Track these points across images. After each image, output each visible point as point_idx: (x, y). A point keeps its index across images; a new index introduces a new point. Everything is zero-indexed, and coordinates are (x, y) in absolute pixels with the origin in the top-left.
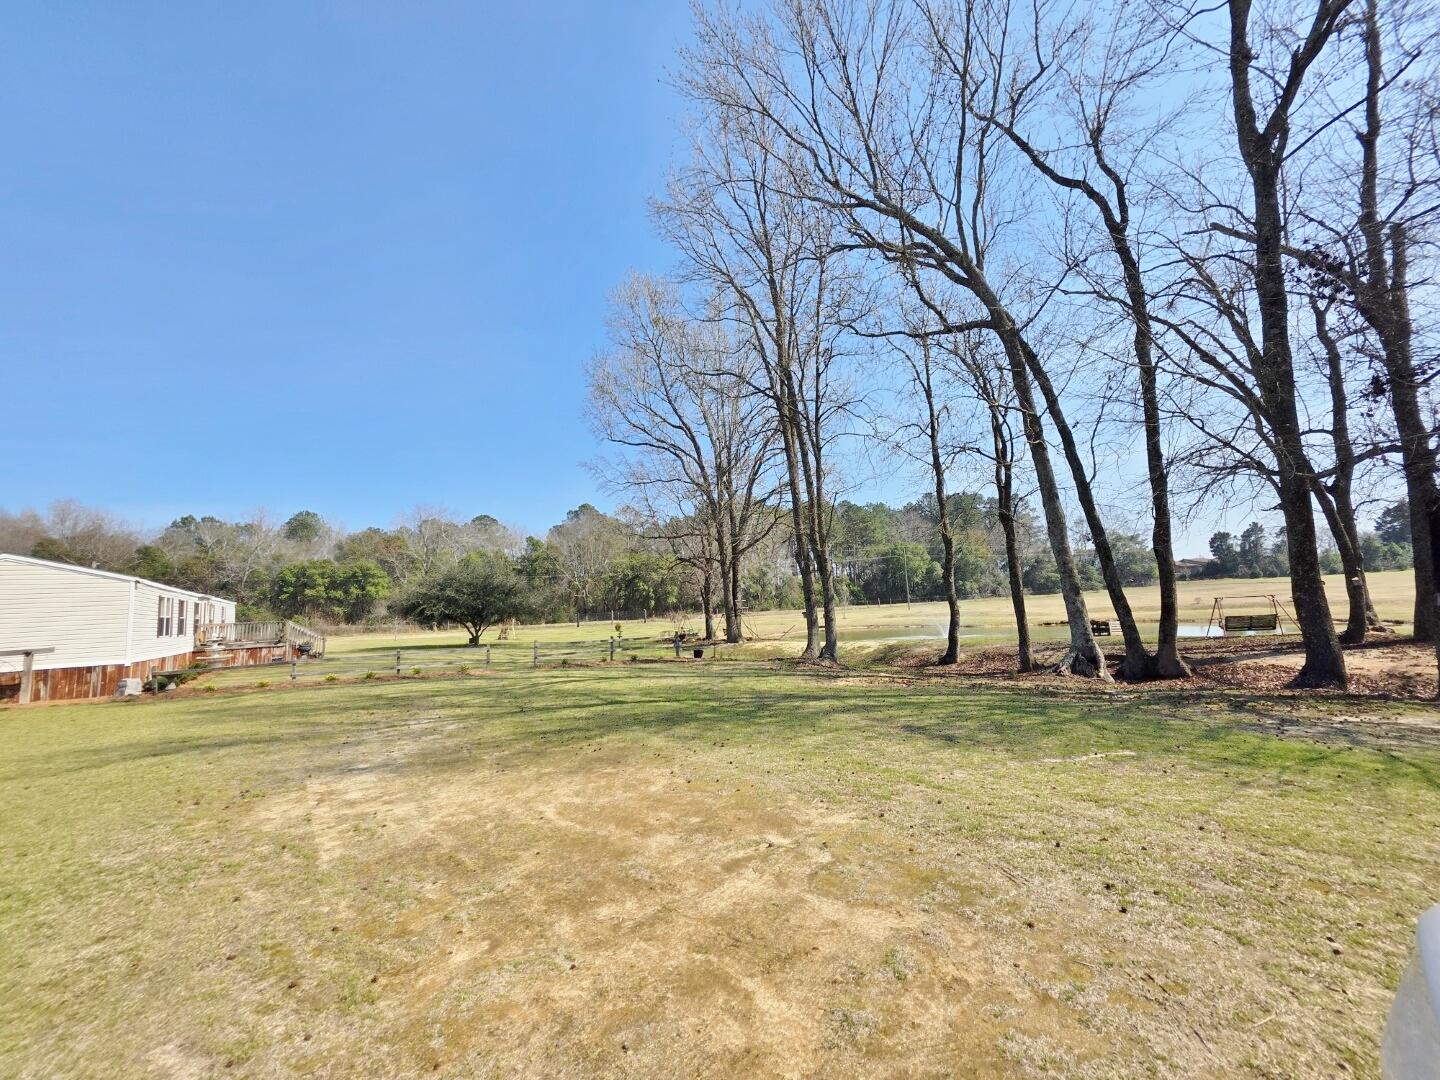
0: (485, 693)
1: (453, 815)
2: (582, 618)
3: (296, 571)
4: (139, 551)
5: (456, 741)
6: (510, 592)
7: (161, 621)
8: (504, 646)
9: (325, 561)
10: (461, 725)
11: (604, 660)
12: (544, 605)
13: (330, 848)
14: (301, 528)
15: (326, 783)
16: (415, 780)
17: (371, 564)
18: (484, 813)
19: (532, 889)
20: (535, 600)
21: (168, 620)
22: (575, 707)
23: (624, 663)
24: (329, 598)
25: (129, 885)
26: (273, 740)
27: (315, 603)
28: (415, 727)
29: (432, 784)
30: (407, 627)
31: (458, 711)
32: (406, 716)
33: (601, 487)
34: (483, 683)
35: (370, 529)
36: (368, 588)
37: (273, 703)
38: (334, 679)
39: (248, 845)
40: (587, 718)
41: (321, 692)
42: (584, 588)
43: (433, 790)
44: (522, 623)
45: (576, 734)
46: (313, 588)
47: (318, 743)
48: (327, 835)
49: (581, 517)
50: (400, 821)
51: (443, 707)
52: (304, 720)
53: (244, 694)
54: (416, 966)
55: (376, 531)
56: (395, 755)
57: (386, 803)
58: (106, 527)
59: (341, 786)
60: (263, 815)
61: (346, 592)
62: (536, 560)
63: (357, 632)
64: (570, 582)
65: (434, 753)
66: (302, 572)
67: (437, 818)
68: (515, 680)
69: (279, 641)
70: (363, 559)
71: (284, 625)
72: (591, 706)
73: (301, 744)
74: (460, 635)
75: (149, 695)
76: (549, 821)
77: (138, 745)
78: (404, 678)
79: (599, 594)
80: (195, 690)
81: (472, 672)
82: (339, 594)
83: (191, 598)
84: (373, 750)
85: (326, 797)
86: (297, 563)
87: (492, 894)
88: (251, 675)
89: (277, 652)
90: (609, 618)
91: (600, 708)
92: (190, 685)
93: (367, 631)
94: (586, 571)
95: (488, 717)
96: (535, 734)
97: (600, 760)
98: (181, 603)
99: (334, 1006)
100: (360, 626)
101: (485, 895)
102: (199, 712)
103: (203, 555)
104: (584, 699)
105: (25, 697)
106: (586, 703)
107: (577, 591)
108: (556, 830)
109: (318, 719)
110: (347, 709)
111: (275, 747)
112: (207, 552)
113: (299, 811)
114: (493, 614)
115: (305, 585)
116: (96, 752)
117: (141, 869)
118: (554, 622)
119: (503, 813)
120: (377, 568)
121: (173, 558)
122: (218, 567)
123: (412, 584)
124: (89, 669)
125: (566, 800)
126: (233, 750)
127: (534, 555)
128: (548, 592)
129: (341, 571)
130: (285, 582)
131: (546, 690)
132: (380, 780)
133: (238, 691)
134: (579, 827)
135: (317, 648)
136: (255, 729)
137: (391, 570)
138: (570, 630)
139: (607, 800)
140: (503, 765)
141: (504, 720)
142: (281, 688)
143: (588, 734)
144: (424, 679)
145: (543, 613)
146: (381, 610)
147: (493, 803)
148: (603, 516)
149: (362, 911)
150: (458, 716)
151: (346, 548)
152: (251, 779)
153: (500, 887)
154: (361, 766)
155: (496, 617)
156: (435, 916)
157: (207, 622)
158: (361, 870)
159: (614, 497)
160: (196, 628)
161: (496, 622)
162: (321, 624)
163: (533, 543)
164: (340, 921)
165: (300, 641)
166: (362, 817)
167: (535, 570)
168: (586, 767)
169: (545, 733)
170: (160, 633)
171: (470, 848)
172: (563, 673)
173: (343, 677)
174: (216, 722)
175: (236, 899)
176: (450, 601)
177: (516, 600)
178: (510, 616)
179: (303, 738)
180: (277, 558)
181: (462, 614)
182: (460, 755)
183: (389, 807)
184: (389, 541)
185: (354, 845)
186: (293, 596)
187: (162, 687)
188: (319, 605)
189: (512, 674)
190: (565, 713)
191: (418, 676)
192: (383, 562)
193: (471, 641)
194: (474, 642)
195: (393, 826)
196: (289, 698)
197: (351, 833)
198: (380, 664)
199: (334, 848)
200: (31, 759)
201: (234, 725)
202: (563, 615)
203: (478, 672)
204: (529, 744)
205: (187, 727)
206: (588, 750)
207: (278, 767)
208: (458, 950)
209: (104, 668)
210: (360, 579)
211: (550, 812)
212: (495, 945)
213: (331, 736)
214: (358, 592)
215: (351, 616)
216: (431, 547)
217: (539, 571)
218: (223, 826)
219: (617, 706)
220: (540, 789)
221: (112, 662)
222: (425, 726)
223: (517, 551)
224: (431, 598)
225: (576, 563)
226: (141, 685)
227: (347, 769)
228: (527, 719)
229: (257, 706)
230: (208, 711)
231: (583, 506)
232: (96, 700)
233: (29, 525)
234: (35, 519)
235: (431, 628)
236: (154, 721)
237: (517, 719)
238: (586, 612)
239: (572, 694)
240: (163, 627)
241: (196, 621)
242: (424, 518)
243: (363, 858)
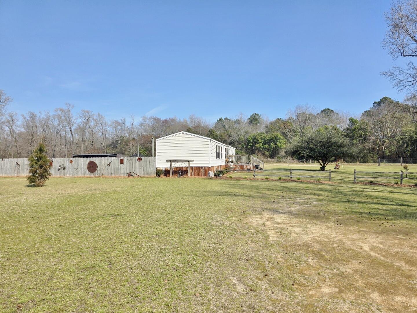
0: (329, 191)
1: (318, 237)
2: (382, 161)
3: (252, 137)
4: (209, 131)
5: (318, 209)
6: (341, 146)
7: (217, 153)
8: (338, 172)
9: (262, 133)
10: (319, 203)
11: (396, 184)
12: (359, 153)
13: (273, 237)
14: (254, 120)
15: (269, 214)
16: (302, 220)
17: (278, 134)
18: (332, 240)
19: (358, 276)
20: (354, 150)
21: (218, 153)
22: (379, 204)
23: (410, 186)
24: (264, 148)
25: (219, 231)
26: (251, 196)
27: (258, 149)
28: (299, 200)
29: (308, 223)
30: (293, 161)
31: (317, 197)
32: (295, 195)
33: (395, 85)
34: (328, 187)
35: (278, 119)
36: (278, 144)
37: (249, 184)
38: (267, 178)
39: (247, 228)
40: (386, 210)
41: (264, 183)
42: (383, 145)
43: (309, 226)
44: (347, 162)
45: (380, 216)
46: (258, 144)
47: (265, 200)
48: (271, 232)
49: (382, 105)
50: (296, 234)
51: (310, 194)
52: (259, 191)
53: (239, 180)
54: (308, 286)
55: (279, 120)
56: (293, 209)
57: (291, 226)
58: (201, 123)
59: (274, 216)
60: (251, 220)
61: (269, 145)
62: (354, 130)
63: (274, 162)
64: (374, 142)
65: (308, 212)
66: (254, 138)
67: (312, 236)
68: (345, 188)
69: (249, 163)
70: (275, 132)
71: (250, 157)
72: (388, 205)
73: (259, 199)
74: (317, 166)
75: (215, 177)
76: (365, 251)
77: (215, 192)
78: (293, 181)
79: (393, 149)
80: (227, 177)
81: (323, 182)
82: (267, 146)
83: (224, 146)
84: (283, 206)
85: (269, 219)
86: (253, 134)
87: (338, 272)
88: (241, 174)
89: (249, 167)
90: (399, 162)
91: (394, 207)
92: (225, 175)
93: (278, 162)
94: (385, 135)
95: (331, 201)
96: (356, 212)
97: (395, 231)
98: (222, 147)
99: (280, 287)
100: (275, 159)
101: (335, 271)
102: (229, 184)
103: (225, 132)
104: (383, 201)
105: (189, 174)
106: (385, 203)
107: (379, 147)
108: (369, 256)
109: (264, 192)
110: (273, 190)
111: (251, 199)
112: (226, 131)
113: (261, 222)
114: (332, 156)
115: (256, 143)
116: (206, 192)
117: (221, 227)
118: (365, 162)
119: (341, 242)
120: (281, 135)
121: (218, 133)
122: (229, 136)
123: (295, 142)
124: (202, 167)
125: (375, 244)
126: (240, 197)
127: (353, 127)
128: (361, 147)
129: (268, 137)
130: (250, 142)
131: (361, 194)
132: (288, 217)
133: (238, 179)
134: (382, 258)
135: (261, 166)
136: (245, 192)
137: (286, 136)
138: (374, 167)
139: (399, 250)
140: (340, 223)
141: (339, 204)
142: (251, 180)
143: (387, 218)
144: (301, 182)
145: (358, 157)
146: (283, 154)
147: (336, 237)
148: (397, 103)
149: (286, 260)
150: (317, 199)
151: (269, 128)
152: (246, 208)
153: (342, 270)
154: (280, 211)
155: (333, 158)
156: (314, 271)
157: (228, 155)
158: (285, 247)
159: (405, 90)
160: (225, 156)
161: (333, 161)
162: (262, 158)
163: (353, 121)
164: (279, 261)
165: (255, 164)
166: (283, 229)
167: (354, 135)
168: (386, 232)
169: (361, 213)
170: (217, 158)
171: (327, 251)
172: (371, 187)
173: (271, 178)
174: (234, 188)
175: (246, 244)
176: (312, 149)
177: (344, 150)
178: (340, 158)
179: (260, 197)
180: (247, 132)
181: (317, 156)
182: (320, 214)
183: (292, 228)
184: (285, 123)
185: (281, 238)
186: (252, 147)
187: (219, 175)
188: (260, 151)
189: (342, 185)
190: (372, 206)
191: (299, 181)
192: (283, 133)
193: (321, 168)
194: (323, 169)
195: (294, 235)
196: (254, 183)
197: (279, 233)
198: (284, 174)
199: (274, 237)
200: (192, 191)
201: (239, 190)
202: (370, 159)
203: (325, 182)
204: (353, 216)
205: (227, 188)
206: (387, 225)
207: (253, 206)
208: (325, 287)
209: (205, 167)
210: (274, 140)
211: (366, 247)
212: (340, 292)
213: (269, 198)
214: (274, 145)
215: (272, 155)
216: (302, 125)
217: (356, 135)
218: (240, 221)
219: (406, 207)
220: (360, 236)
221: (206, 165)
222: (304, 201)
223: (344, 126)
224: (303, 148)
225: (378, 131)
226: (213, 174)
227: (275, 211)
228: (351, 205)
229: (244, 185)
230: (231, 184)
231: (383, 99)
232: (204, 177)
233: (185, 124)
234: (186, 121)
235: (303, 162)
236: (217, 185)
237: (345, 204)
238: (383, 158)
239: (377, 197)
240: (218, 156)
241: (225, 154)
242: (299, 113)
243: (284, 243)
